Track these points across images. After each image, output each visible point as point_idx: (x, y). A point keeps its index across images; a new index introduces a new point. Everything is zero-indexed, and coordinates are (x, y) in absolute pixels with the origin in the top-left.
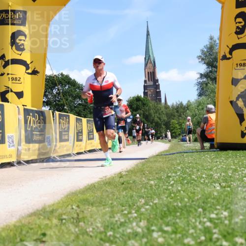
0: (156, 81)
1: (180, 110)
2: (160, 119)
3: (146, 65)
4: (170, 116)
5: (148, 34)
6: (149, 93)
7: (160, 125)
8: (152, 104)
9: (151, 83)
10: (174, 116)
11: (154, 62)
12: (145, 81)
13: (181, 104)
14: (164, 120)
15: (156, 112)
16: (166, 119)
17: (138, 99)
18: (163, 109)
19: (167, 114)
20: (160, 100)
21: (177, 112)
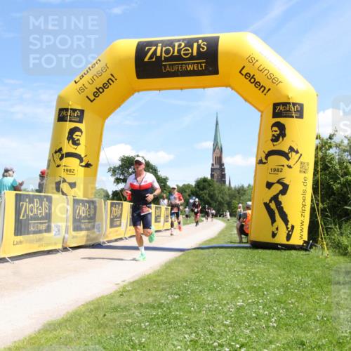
0: (221, 165)
1: (241, 192)
2: (223, 198)
3: (214, 150)
4: (233, 196)
5: (217, 124)
6: (215, 175)
7: (223, 204)
8: (216, 184)
9: (218, 166)
10: (236, 197)
11: (221, 148)
12: (213, 165)
13: (243, 187)
14: (227, 200)
15: (220, 193)
16: (228, 198)
17: (205, 180)
18: (226, 190)
19: (229, 195)
20: (224, 182)
21: (239, 193)
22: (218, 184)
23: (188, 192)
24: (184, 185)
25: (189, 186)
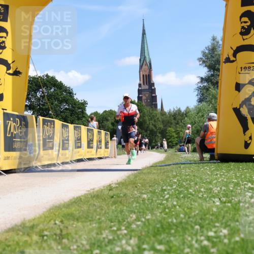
0: (151, 85)
1: (178, 117)
2: (155, 126)
3: (141, 67)
4: (167, 123)
5: (144, 33)
6: (144, 98)
7: (156, 133)
9: (147, 87)
10: (171, 124)
11: (150, 64)
12: (140, 85)
13: (179, 110)
14: (160, 128)
15: (151, 119)
16: (162, 126)
18: (159, 116)
19: (163, 122)
20: (156, 105)
21: (175, 119)
22: (148, 108)
23: (111, 119)
24: (105, 111)
25: (111, 112)
